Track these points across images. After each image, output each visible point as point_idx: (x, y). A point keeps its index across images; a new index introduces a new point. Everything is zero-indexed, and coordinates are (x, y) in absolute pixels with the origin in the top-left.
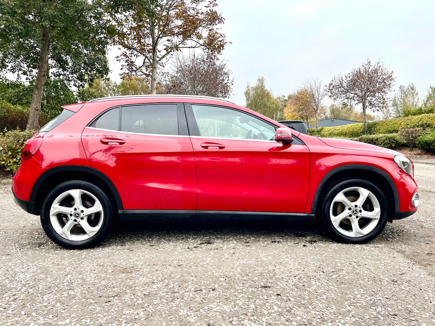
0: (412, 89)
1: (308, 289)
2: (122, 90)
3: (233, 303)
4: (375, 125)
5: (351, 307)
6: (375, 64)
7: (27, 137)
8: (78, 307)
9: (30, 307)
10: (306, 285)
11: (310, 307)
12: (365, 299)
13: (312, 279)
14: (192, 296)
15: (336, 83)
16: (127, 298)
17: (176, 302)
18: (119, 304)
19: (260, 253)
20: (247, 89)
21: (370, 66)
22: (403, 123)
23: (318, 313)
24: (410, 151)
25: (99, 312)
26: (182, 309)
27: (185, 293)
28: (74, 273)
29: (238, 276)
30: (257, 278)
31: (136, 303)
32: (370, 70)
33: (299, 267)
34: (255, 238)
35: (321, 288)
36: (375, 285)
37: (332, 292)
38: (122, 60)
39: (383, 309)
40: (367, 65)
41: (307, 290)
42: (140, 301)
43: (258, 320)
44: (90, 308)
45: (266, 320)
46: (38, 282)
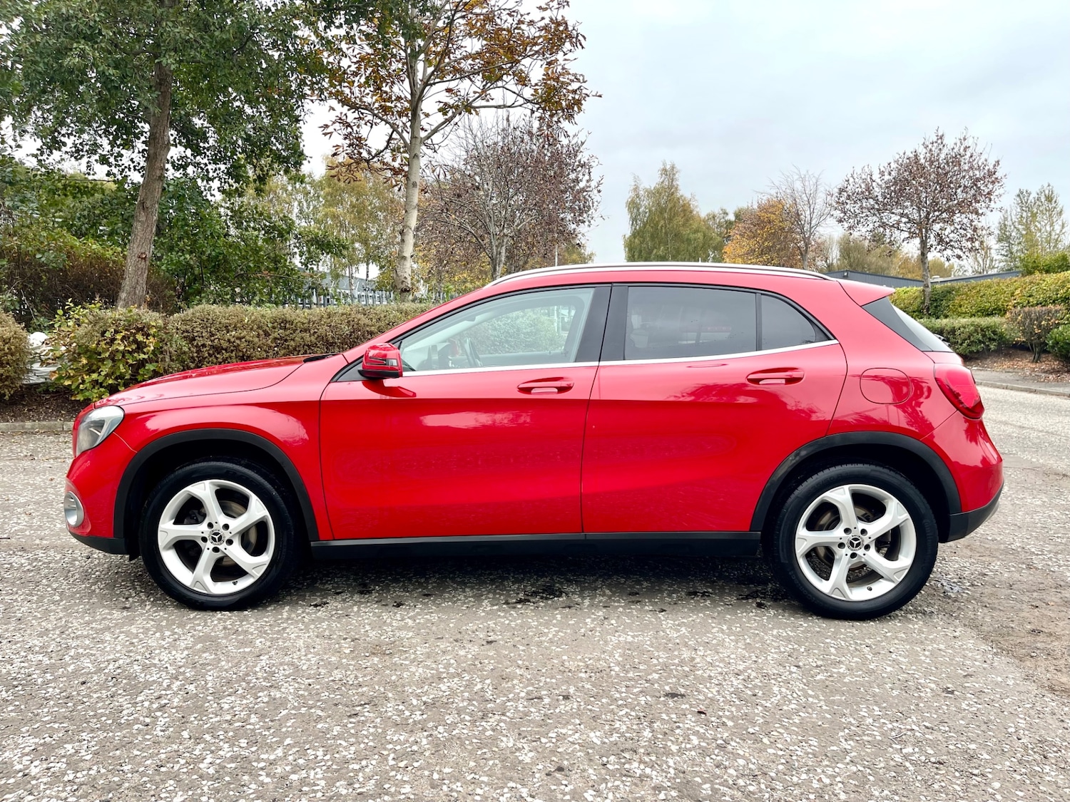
0: (1049, 199)
1: (764, 702)
2: (328, 194)
3: (607, 727)
4: (950, 293)
5: (851, 742)
6: (955, 141)
7: (122, 323)
8: (296, 725)
9: (196, 722)
10: (759, 694)
11: (766, 740)
12: (881, 727)
13: (773, 681)
14: (522, 709)
15: (856, 187)
16: (390, 709)
17: (490, 720)
18: (376, 721)
19: (662, 618)
20: (632, 194)
21: (941, 146)
22: (1018, 292)
23: (781, 753)
24: (1033, 362)
25: (339, 736)
26: (504, 736)
27: (508, 704)
28: (273, 653)
29: (617, 669)
30: (656, 676)
31: (411, 721)
32: (942, 156)
33: (747, 654)
34: (651, 583)
35: (790, 701)
36: (906, 699)
37: (813, 710)
38: (335, 134)
39: (917, 750)
40: (935, 145)
41: (762, 705)
42: (417, 716)
43: (659, 762)
44: (319, 726)
45: (675, 764)
46: (202, 669)
